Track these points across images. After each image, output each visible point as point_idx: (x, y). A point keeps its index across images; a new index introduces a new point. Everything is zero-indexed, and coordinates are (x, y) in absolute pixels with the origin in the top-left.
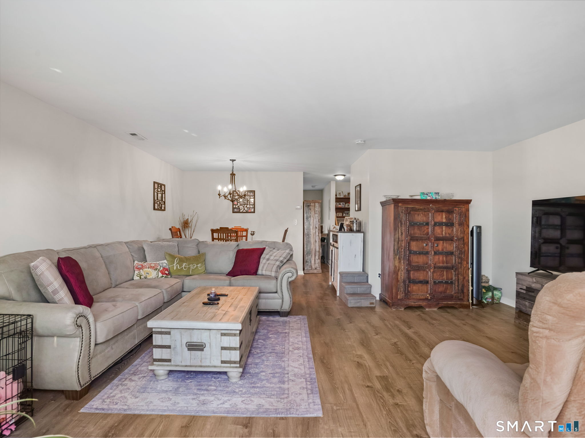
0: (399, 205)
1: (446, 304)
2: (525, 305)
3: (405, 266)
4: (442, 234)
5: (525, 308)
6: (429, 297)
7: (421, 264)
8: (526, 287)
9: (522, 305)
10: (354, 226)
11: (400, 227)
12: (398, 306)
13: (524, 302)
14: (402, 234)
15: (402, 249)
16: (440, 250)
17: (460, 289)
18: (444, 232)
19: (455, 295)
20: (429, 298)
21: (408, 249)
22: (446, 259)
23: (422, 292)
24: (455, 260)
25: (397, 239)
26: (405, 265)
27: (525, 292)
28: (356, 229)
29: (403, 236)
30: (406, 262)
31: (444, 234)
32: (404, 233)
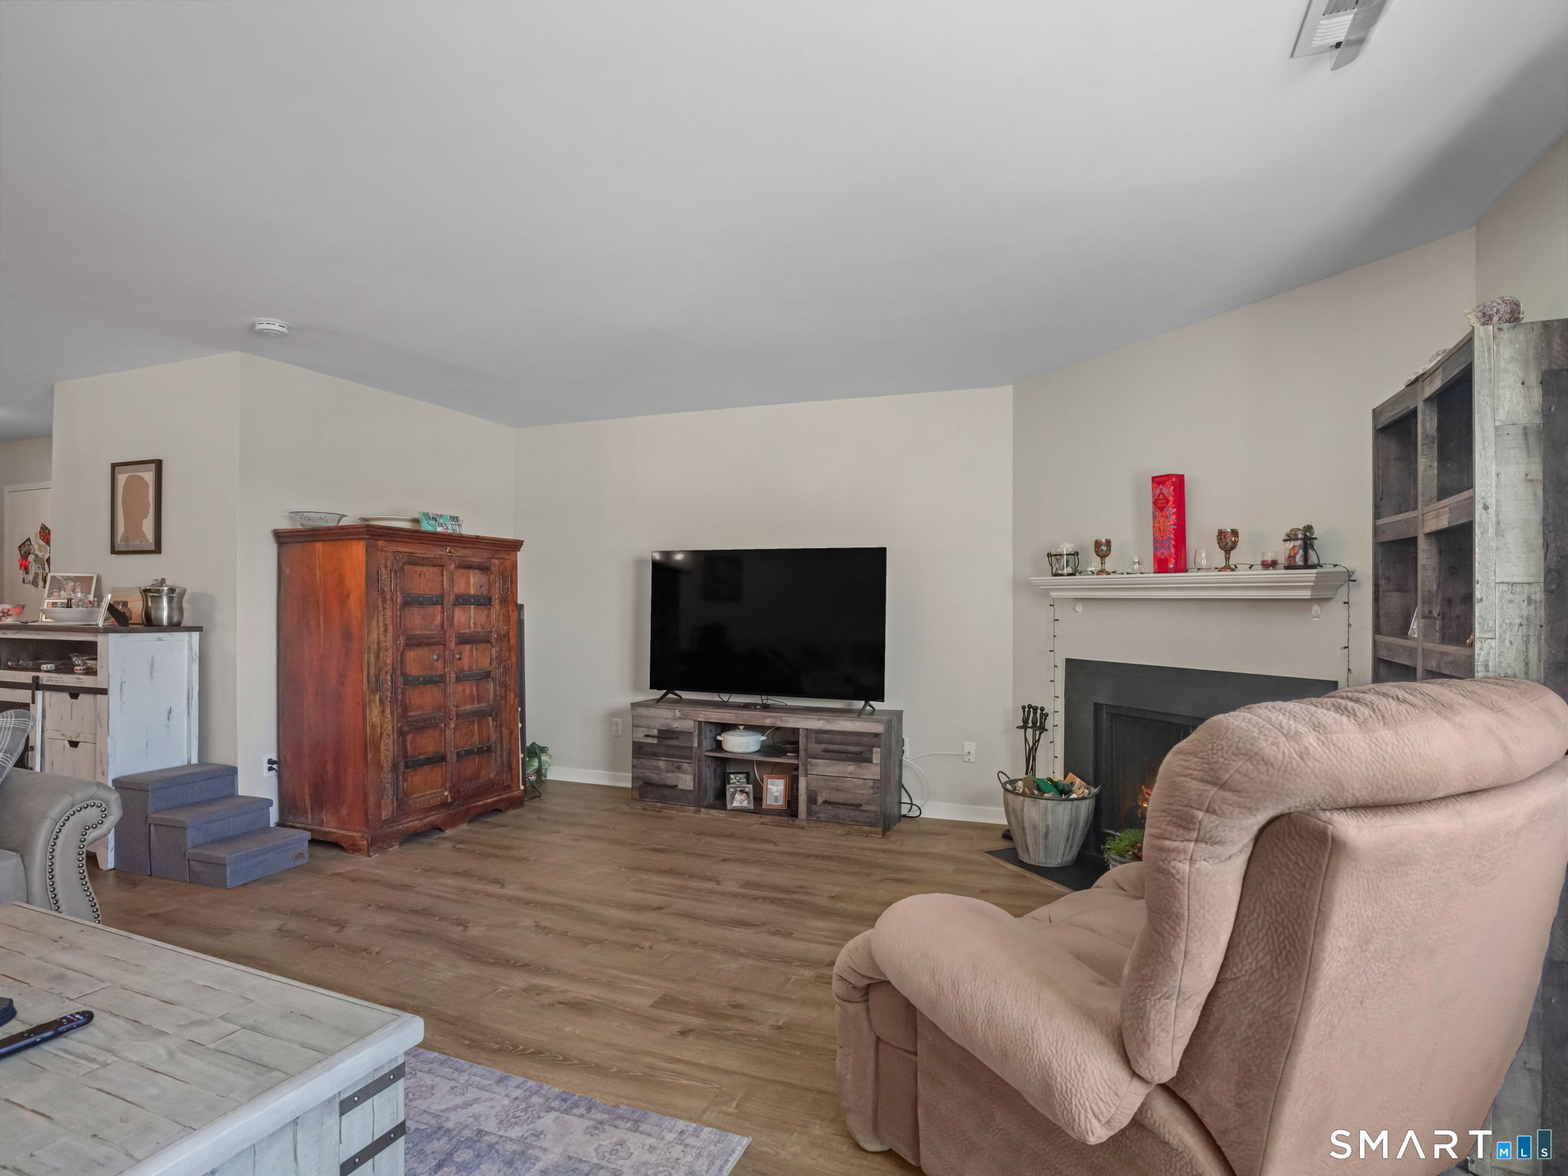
0: (377, 545)
1: (483, 805)
2: (658, 769)
3: (395, 722)
4: (469, 628)
5: (658, 774)
6: (449, 797)
7: (429, 712)
8: (658, 730)
9: (650, 770)
10: (159, 609)
11: (381, 609)
12: (383, 842)
13: (654, 763)
14: (386, 630)
15: (386, 674)
16: (466, 668)
17: (505, 761)
18: (472, 621)
19: (497, 778)
20: (449, 800)
21: (402, 672)
22: (477, 691)
23: (432, 788)
24: (495, 692)
25: (376, 646)
26: (395, 718)
27: (655, 741)
28: (170, 617)
29: (390, 635)
30: (397, 710)
31: (472, 626)
32: (390, 628)
